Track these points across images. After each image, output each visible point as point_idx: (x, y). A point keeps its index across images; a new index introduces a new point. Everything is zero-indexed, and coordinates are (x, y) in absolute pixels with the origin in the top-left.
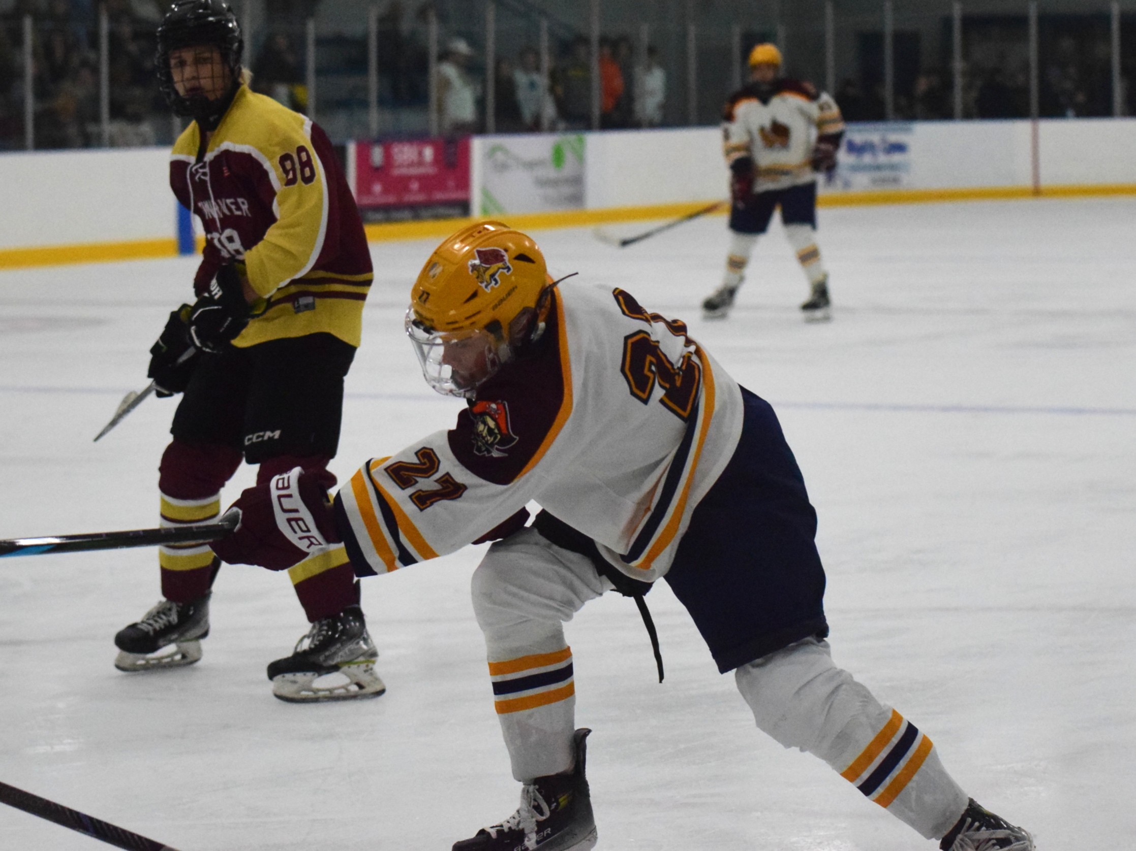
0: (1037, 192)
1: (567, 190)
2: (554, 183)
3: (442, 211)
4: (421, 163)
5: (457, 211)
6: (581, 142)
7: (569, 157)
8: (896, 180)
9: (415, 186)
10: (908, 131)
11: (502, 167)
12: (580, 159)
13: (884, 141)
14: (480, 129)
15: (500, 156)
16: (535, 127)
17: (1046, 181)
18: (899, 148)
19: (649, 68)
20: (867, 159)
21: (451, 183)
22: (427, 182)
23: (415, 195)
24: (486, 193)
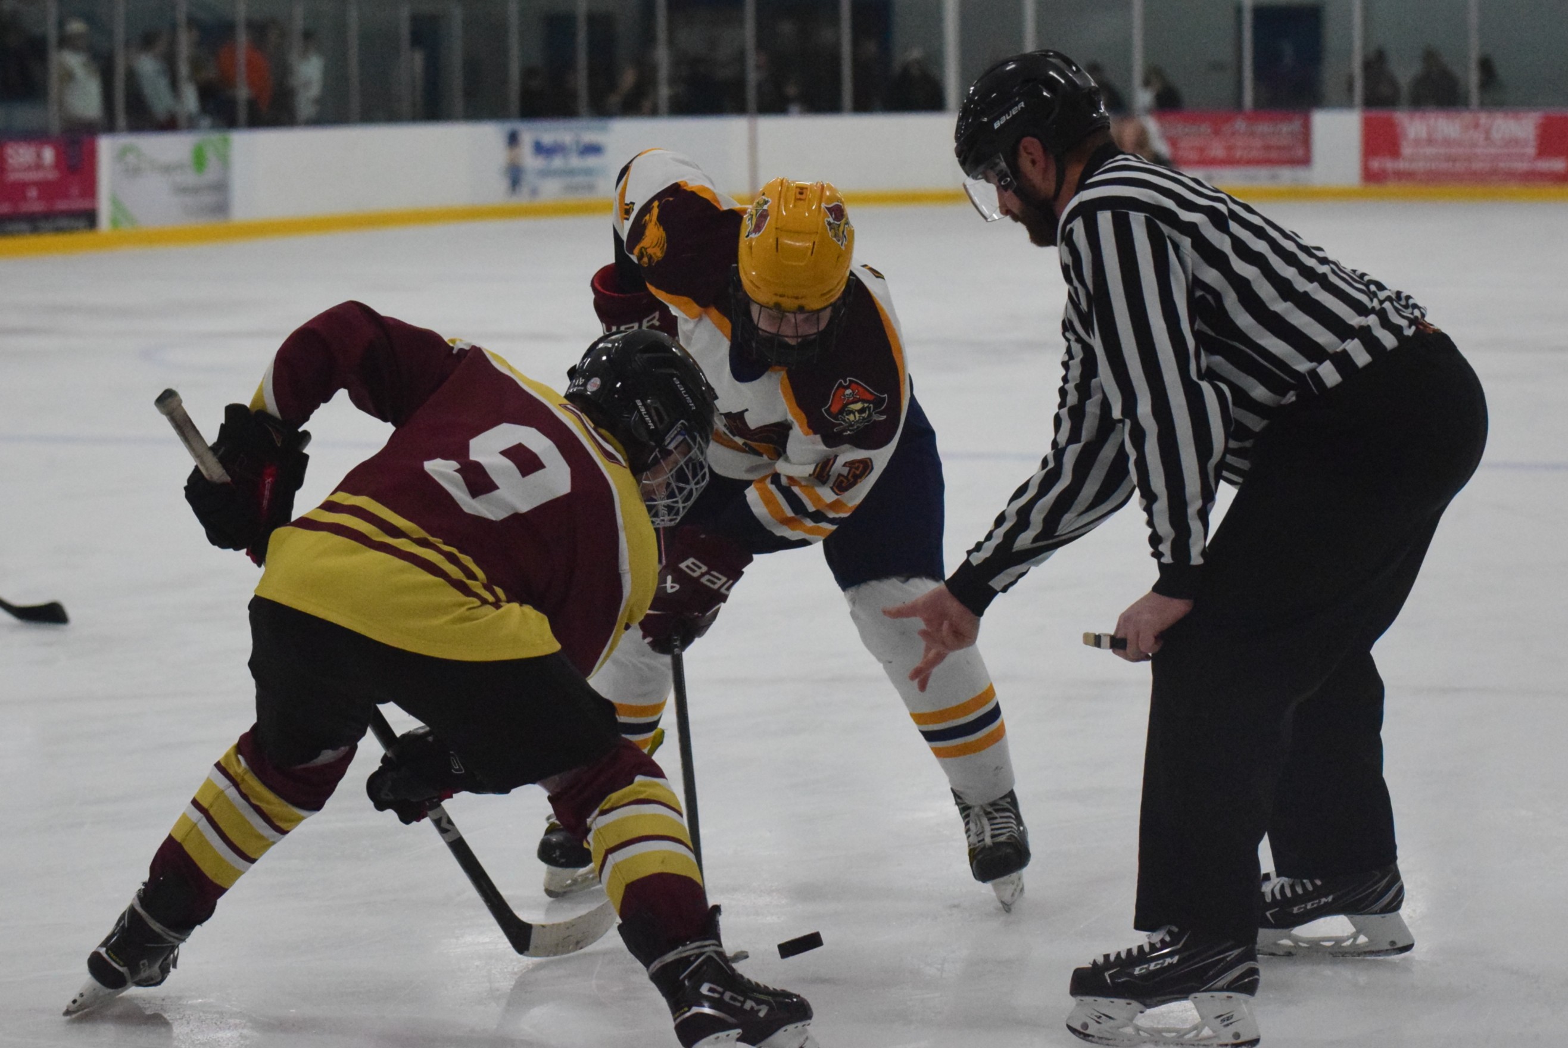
1: (207, 199)
2: (195, 190)
3: (63, 222)
4: (39, 166)
5: (81, 223)
6: (227, 141)
7: (212, 160)
8: (591, 188)
9: (33, 193)
10: (604, 129)
11: (134, 172)
12: (225, 161)
13: (576, 141)
14: (109, 126)
15: (131, 158)
16: (170, 125)
18: (593, 149)
19: (304, 54)
20: (557, 162)
21: (75, 191)
22: (47, 189)
23: (34, 203)
24: (116, 202)
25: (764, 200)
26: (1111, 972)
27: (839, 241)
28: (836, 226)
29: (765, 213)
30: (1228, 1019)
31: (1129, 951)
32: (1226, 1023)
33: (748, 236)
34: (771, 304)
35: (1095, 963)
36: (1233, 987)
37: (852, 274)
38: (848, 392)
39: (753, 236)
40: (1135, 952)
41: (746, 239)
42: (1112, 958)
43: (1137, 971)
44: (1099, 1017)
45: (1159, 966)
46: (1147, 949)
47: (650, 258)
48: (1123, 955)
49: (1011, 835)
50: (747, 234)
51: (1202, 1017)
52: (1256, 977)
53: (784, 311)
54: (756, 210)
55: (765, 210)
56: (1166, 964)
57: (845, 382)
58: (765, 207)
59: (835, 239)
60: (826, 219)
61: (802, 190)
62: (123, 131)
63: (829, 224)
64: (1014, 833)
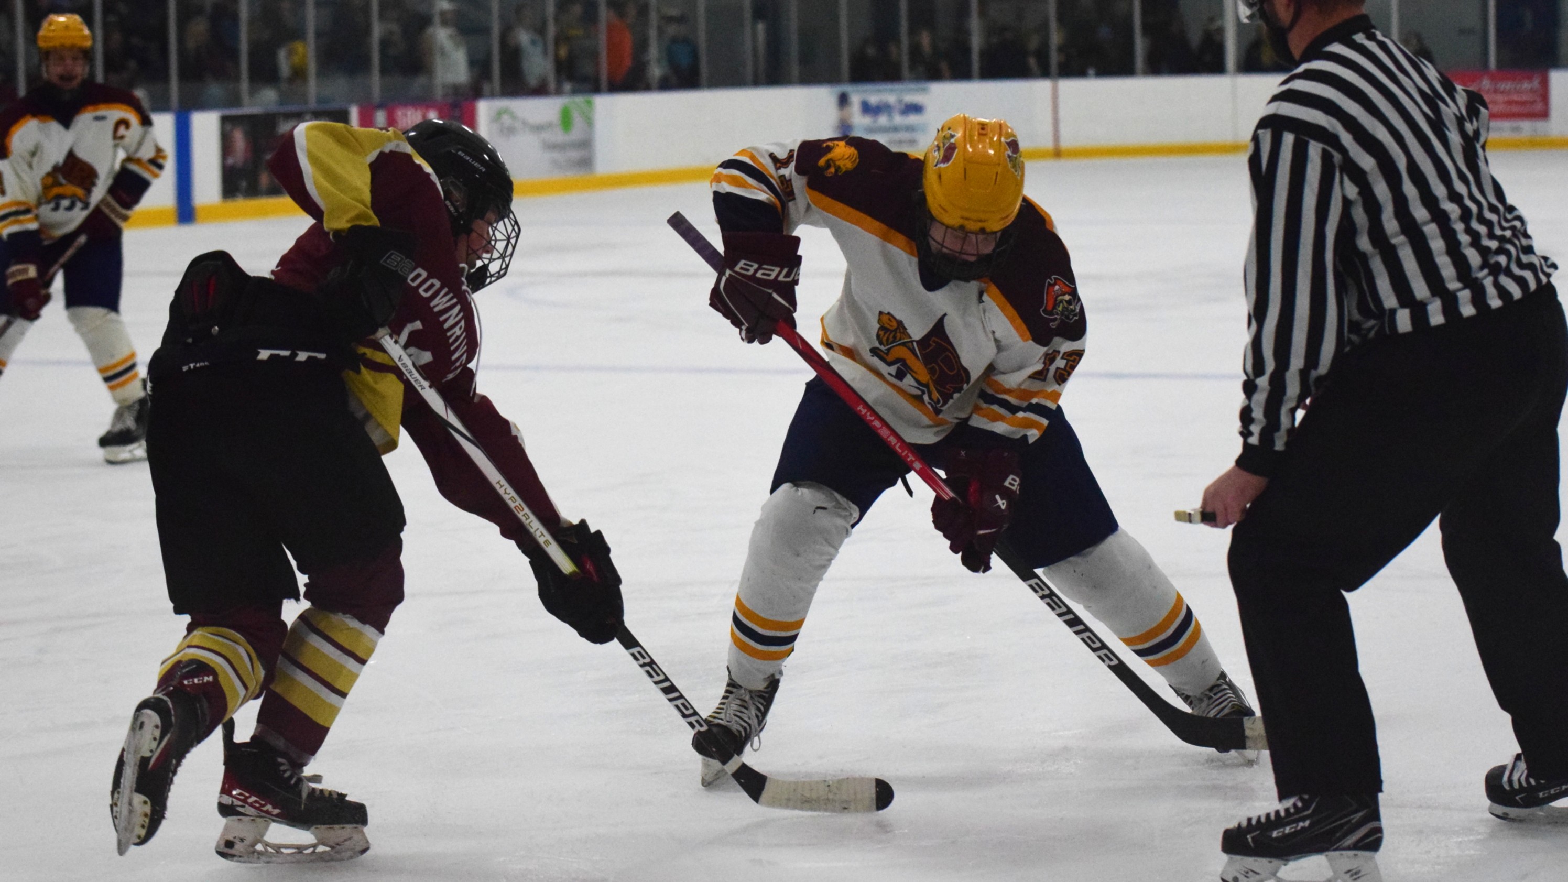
0: (1057, 153)
1: (575, 154)
2: (563, 147)
6: (589, 103)
7: (578, 121)
8: (912, 142)
10: (924, 90)
11: (510, 131)
12: (589, 122)
13: (900, 101)
14: (485, 92)
15: (506, 119)
16: (540, 91)
17: (1066, 143)
18: (916, 109)
20: (882, 120)
25: (951, 134)
26: (1254, 834)
27: (1016, 171)
28: (1014, 159)
29: (953, 146)
30: (1356, 873)
31: (1268, 815)
32: (1355, 877)
33: (936, 165)
34: (957, 225)
35: (1239, 825)
36: (1360, 844)
37: (1025, 200)
38: (1057, 287)
39: (942, 165)
40: (1273, 817)
41: (935, 168)
42: (1254, 822)
43: (1275, 834)
44: (1247, 872)
45: (1293, 830)
46: (1283, 814)
47: (838, 168)
48: (1263, 820)
49: (1234, 704)
50: (935, 163)
51: (1335, 872)
52: (1379, 835)
53: (967, 232)
54: (943, 143)
55: (952, 143)
56: (1299, 828)
57: (1052, 280)
58: (952, 141)
59: (1013, 170)
60: (1006, 153)
61: (983, 126)
62: (497, 96)
63: (1009, 157)
64: (1234, 701)
